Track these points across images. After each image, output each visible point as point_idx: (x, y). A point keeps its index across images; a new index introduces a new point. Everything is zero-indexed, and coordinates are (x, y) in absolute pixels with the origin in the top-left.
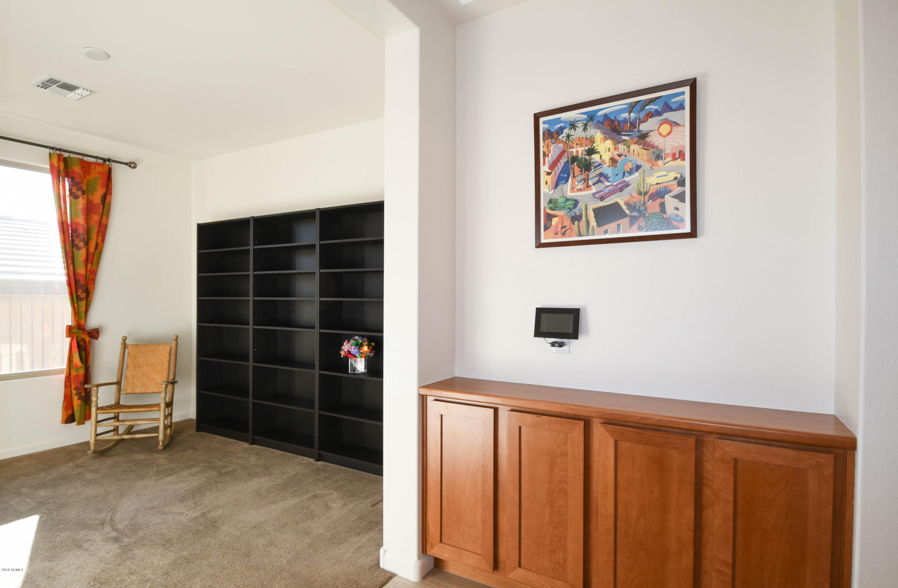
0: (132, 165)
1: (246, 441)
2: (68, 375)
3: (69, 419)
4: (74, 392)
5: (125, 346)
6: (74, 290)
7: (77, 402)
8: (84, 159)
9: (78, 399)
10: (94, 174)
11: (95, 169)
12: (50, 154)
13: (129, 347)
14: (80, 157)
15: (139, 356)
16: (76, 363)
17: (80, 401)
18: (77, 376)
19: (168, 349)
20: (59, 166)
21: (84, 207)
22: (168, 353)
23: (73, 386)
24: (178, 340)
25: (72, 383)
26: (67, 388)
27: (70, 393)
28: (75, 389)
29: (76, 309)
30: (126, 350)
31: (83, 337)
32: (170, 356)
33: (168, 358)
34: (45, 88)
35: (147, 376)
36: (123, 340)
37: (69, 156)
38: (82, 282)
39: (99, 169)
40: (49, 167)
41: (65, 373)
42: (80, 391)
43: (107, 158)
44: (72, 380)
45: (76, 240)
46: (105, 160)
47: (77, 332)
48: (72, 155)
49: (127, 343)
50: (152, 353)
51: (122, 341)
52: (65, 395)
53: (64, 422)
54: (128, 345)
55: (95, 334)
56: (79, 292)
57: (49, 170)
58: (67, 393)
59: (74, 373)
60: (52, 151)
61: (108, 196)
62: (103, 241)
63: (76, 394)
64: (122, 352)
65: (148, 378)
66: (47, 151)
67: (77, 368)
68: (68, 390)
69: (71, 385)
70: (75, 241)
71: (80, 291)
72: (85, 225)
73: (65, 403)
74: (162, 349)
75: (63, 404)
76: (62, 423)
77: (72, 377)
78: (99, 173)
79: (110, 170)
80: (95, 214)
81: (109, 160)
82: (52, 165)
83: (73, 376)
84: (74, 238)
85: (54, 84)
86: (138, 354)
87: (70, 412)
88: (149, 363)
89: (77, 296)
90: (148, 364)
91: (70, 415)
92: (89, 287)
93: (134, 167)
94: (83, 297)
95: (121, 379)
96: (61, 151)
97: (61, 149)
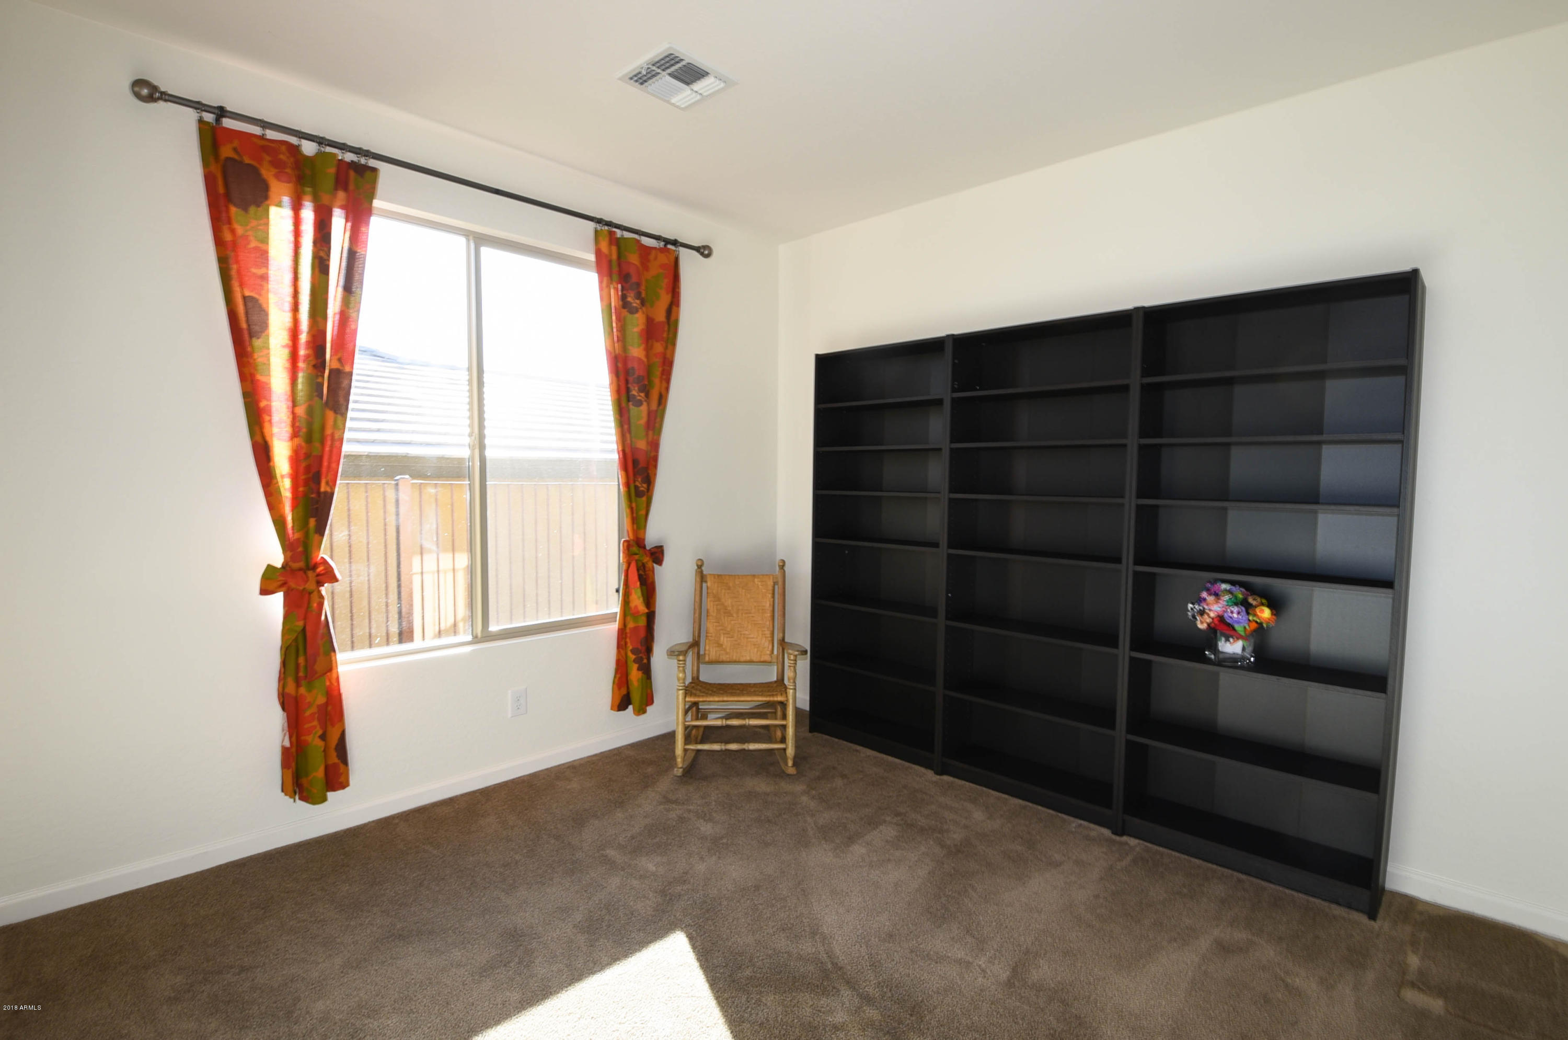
0: (704, 251)
1: (928, 766)
2: (622, 627)
3: (622, 703)
4: (632, 657)
5: (701, 577)
6: (631, 478)
7: (635, 674)
8: (643, 242)
9: (638, 669)
10: (655, 269)
11: (656, 258)
12: (596, 231)
13: (709, 579)
14: (636, 236)
15: (725, 595)
16: (636, 607)
17: (640, 673)
18: (636, 629)
19: (770, 583)
20: (611, 255)
21: (643, 329)
22: (771, 592)
23: (630, 647)
24: (786, 568)
25: (628, 640)
26: (621, 650)
27: (624, 657)
28: (633, 652)
29: (635, 512)
30: (704, 585)
31: (645, 561)
32: (773, 597)
33: (772, 600)
34: (642, 84)
35: (738, 631)
36: (697, 565)
37: (622, 235)
38: (642, 464)
39: (663, 259)
40: (592, 257)
41: (617, 622)
42: (640, 655)
43: (672, 238)
44: (628, 635)
45: (633, 388)
46: (667, 241)
47: (637, 552)
48: (627, 235)
49: (704, 573)
50: (744, 591)
51: (696, 567)
52: (618, 662)
53: (616, 708)
54: (706, 576)
55: (657, 554)
56: (638, 481)
57: (594, 265)
58: (620, 657)
59: (631, 625)
60: (599, 227)
61: (674, 308)
62: (667, 389)
63: (635, 661)
64: (698, 588)
65: (741, 635)
66: (591, 225)
67: (636, 614)
68: (623, 652)
69: (626, 643)
70: (631, 391)
71: (640, 480)
72: (645, 359)
73: (618, 676)
74: (760, 583)
75: (615, 677)
76: (612, 709)
77: (628, 630)
78: (663, 266)
79: (677, 260)
80: (657, 341)
81: (675, 243)
82: (598, 253)
83: (630, 629)
84: (630, 386)
85: (664, 70)
86: (723, 591)
87: (624, 691)
88: (740, 608)
89: (636, 487)
90: (738, 610)
91: (624, 695)
92: (650, 472)
93: (707, 256)
94: (643, 491)
95: (699, 636)
96: (610, 226)
97: (611, 222)
